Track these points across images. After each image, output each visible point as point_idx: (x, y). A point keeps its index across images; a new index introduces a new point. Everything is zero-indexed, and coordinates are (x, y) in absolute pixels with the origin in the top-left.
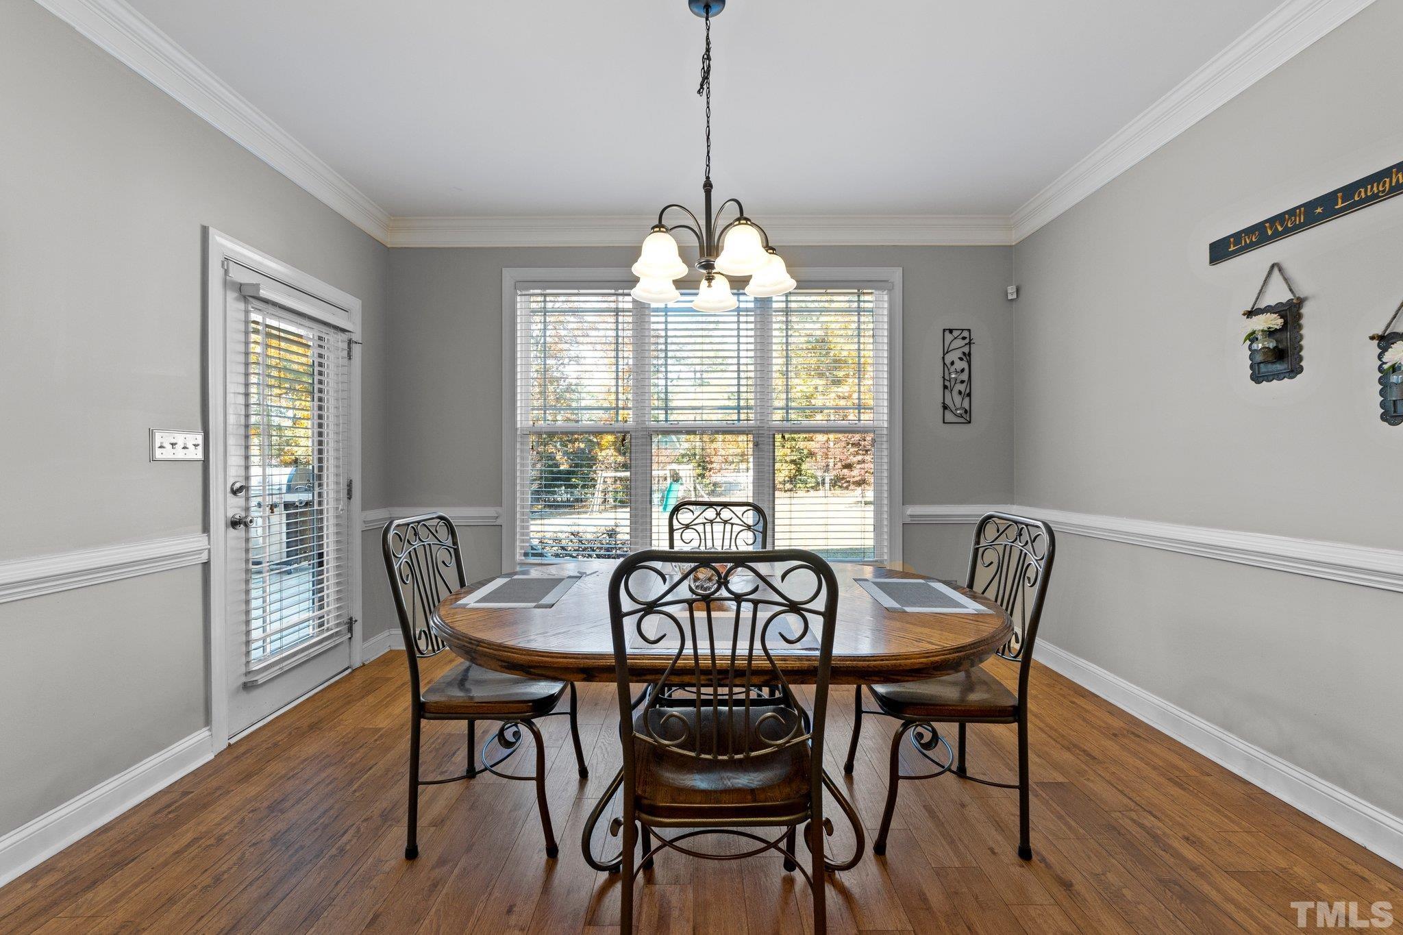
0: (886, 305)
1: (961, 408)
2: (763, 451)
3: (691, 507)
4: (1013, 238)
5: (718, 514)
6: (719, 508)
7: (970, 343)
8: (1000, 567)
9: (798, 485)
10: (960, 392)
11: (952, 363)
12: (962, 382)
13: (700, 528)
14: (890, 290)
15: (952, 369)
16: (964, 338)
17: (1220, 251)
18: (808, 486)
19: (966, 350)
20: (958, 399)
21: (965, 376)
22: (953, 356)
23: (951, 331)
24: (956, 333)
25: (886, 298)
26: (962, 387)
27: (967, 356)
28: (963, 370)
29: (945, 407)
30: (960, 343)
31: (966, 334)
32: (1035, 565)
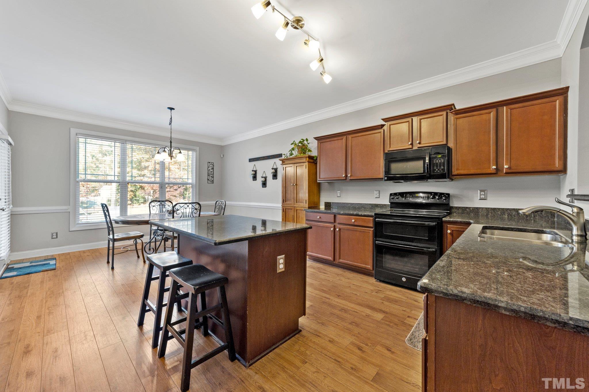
0: (195, 155)
1: (212, 180)
2: (163, 189)
3: (154, 202)
4: (223, 144)
5: (161, 203)
6: (161, 202)
7: (213, 166)
8: (219, 208)
9: (134, 202)
10: (211, 176)
11: (210, 170)
12: (212, 174)
13: (157, 207)
14: (196, 152)
15: (210, 171)
16: (212, 165)
17: (251, 160)
18: (139, 202)
19: (213, 167)
20: (211, 178)
21: (212, 173)
22: (210, 168)
23: (209, 163)
24: (210, 163)
25: (195, 153)
26: (212, 175)
27: (213, 168)
28: (212, 172)
29: (208, 180)
30: (211, 165)
31: (213, 164)
32: (223, 207)
